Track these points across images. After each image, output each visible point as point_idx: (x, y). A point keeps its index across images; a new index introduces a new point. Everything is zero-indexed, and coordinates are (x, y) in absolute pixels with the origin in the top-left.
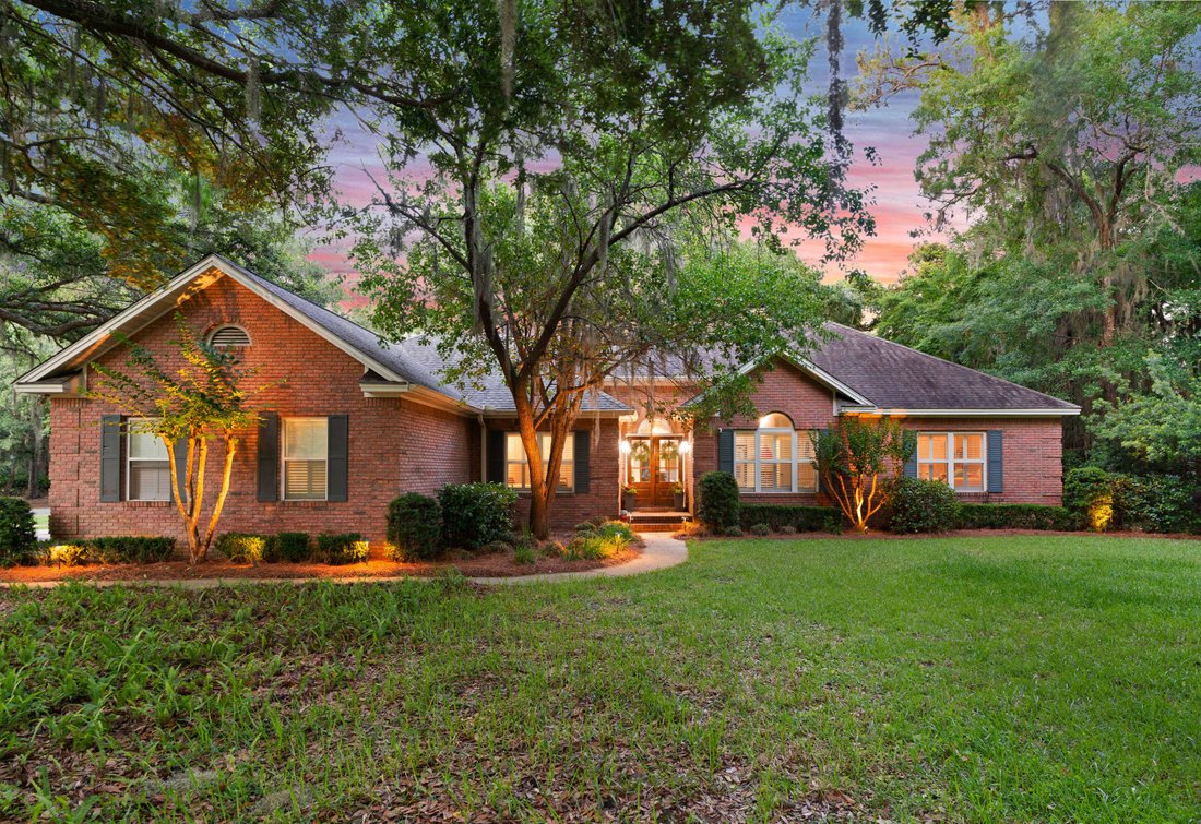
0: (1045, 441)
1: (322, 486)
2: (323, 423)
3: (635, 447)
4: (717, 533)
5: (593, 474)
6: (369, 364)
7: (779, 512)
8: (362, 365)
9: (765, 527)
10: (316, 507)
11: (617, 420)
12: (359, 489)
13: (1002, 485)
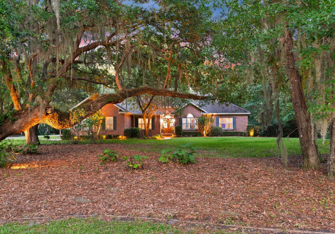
0: (245, 119)
1: (112, 127)
2: (112, 118)
3: (164, 120)
4: (178, 137)
5: (155, 126)
6: (120, 108)
7: (190, 133)
8: (118, 108)
9: (187, 135)
10: (112, 131)
11: (160, 116)
12: (118, 128)
13: (236, 128)
